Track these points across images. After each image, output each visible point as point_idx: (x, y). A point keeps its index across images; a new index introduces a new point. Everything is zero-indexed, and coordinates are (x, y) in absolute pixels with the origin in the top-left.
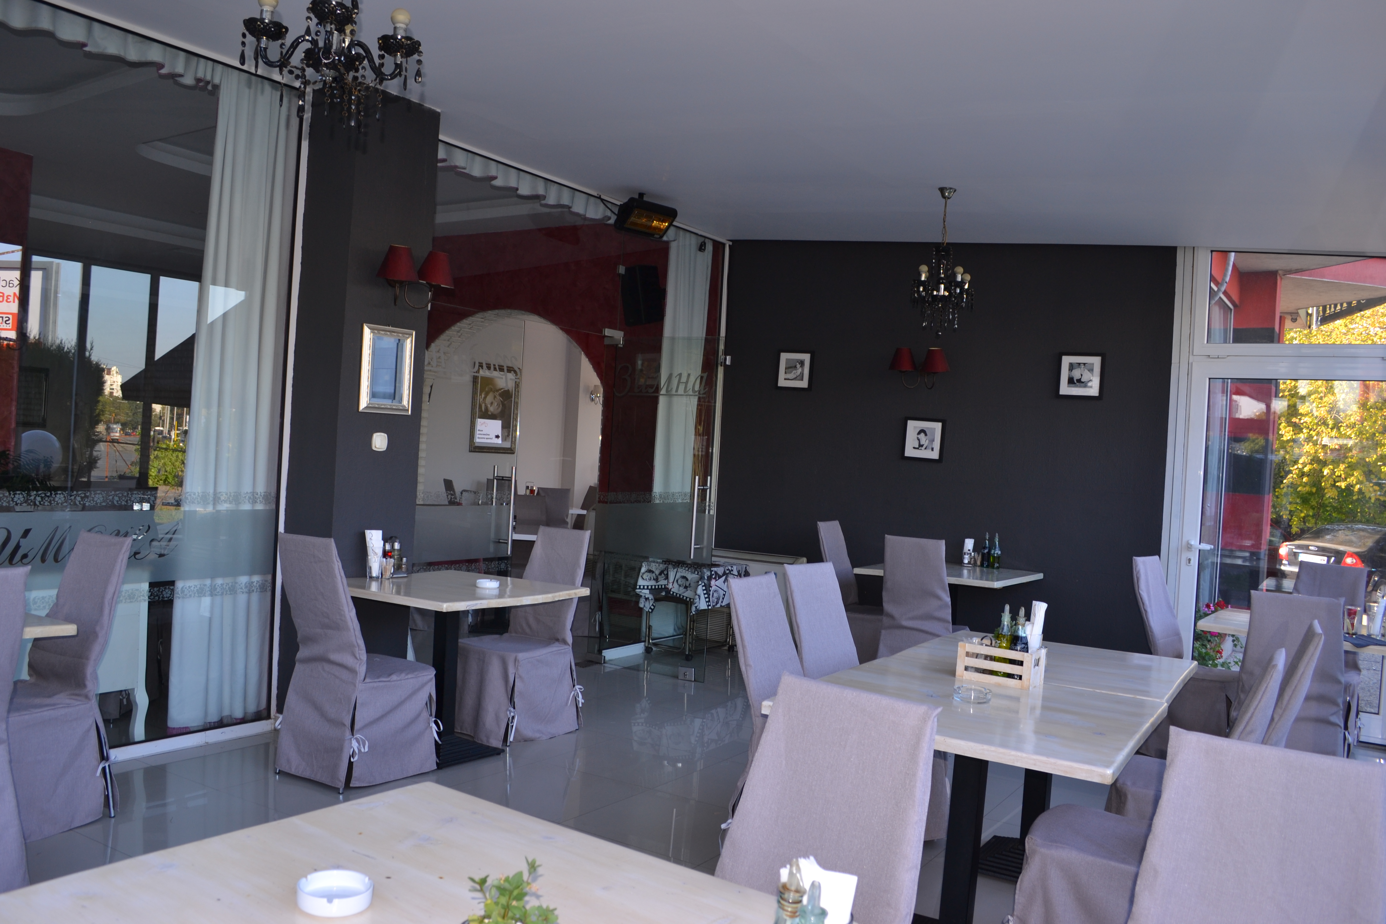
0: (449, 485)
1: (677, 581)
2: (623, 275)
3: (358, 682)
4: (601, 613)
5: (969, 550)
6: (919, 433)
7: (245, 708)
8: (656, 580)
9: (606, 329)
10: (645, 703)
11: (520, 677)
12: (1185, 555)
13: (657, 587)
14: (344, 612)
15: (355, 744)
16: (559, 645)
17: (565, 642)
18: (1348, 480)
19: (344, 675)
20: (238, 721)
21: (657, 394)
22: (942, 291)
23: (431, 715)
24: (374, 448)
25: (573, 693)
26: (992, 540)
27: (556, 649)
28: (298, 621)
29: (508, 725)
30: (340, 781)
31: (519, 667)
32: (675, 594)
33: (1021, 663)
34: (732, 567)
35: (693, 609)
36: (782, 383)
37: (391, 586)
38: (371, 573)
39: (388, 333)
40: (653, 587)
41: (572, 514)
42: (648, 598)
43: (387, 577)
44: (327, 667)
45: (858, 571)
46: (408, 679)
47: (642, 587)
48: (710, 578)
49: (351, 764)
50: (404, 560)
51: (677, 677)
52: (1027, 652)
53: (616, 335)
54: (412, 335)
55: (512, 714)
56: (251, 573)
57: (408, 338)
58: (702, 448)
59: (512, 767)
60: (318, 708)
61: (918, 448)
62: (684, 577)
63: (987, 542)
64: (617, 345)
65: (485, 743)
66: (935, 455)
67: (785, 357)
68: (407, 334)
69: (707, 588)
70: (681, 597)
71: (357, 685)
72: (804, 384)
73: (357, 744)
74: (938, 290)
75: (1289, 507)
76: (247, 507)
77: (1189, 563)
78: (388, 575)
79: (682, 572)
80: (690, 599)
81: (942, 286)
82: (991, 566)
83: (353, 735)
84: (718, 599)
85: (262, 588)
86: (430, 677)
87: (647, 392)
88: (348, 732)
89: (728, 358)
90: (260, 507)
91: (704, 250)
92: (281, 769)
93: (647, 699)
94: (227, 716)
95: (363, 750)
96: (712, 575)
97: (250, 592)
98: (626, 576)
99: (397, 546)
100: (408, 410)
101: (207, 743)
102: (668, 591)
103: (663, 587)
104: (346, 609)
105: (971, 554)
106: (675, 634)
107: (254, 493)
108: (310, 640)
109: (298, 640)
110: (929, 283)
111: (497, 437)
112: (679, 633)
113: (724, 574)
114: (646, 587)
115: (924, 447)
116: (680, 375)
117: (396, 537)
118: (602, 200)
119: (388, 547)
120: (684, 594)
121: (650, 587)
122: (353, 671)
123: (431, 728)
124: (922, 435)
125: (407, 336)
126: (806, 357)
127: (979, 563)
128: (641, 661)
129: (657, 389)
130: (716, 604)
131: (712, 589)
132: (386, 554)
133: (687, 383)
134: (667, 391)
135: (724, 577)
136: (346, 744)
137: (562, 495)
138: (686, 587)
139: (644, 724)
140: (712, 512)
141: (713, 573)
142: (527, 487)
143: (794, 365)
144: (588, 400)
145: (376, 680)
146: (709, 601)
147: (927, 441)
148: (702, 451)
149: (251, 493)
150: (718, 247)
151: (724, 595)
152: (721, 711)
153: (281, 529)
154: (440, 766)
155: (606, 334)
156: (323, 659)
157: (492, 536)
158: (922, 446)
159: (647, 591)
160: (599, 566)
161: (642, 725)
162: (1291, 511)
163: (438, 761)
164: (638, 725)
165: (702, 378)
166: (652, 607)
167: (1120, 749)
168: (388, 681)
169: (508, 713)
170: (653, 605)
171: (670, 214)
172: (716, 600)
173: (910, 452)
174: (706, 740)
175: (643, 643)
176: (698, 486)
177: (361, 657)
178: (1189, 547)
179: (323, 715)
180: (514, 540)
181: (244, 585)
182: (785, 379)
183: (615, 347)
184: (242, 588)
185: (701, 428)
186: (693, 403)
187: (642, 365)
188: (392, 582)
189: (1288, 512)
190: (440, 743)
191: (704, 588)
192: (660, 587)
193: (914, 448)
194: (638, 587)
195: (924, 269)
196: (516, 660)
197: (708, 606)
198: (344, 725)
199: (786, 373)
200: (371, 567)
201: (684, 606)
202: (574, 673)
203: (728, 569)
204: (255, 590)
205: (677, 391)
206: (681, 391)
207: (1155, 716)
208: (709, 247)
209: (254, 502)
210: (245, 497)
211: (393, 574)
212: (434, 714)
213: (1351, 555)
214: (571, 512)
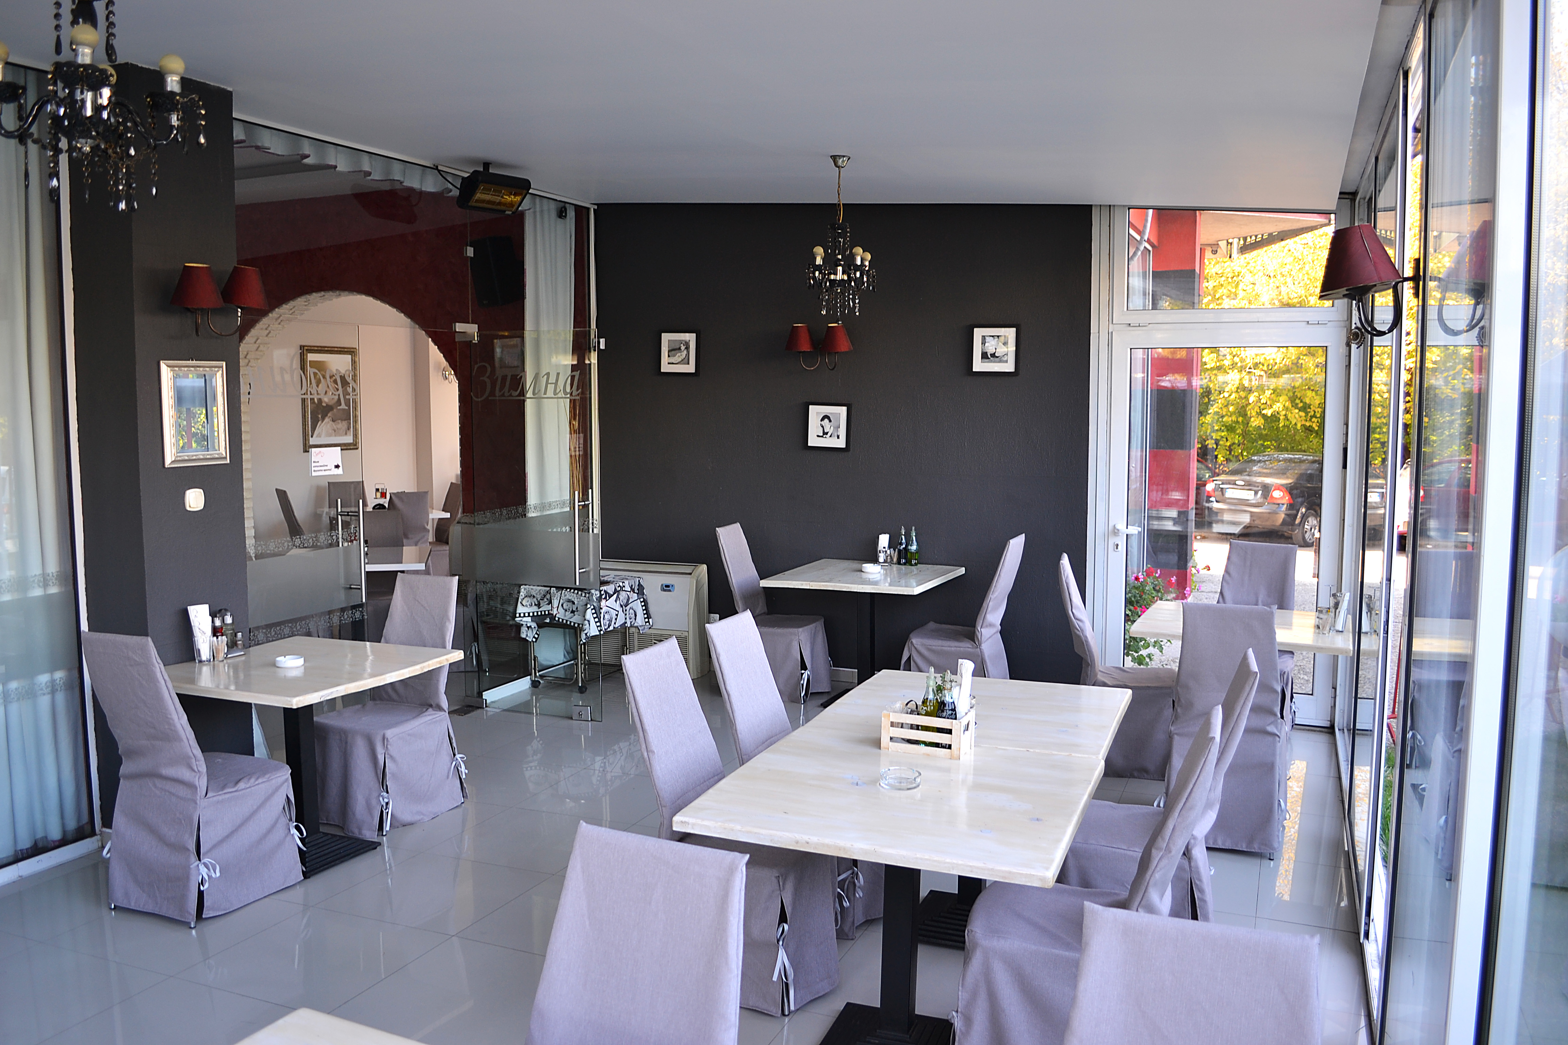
0: (282, 495)
1: (562, 605)
2: (471, 258)
3: (198, 798)
4: (478, 644)
5: (884, 548)
6: (822, 420)
7: (63, 825)
8: (538, 605)
9: (457, 324)
10: (536, 744)
11: (391, 757)
12: (1113, 541)
13: (539, 613)
14: (173, 720)
15: (203, 871)
16: (434, 712)
17: (439, 708)
18: (1274, 406)
19: (182, 791)
20: (57, 844)
21: (522, 398)
22: (840, 275)
23: (291, 820)
24: (188, 509)
25: (454, 763)
26: (908, 536)
27: (430, 717)
28: (117, 732)
29: (382, 812)
30: (190, 914)
31: (389, 746)
32: (561, 620)
33: (949, 732)
34: (623, 582)
35: (583, 636)
36: (665, 368)
37: (226, 668)
38: (200, 656)
39: (192, 369)
40: (535, 614)
41: (433, 519)
42: (530, 626)
43: (221, 659)
44: (159, 783)
45: (765, 583)
46: (258, 784)
47: (522, 615)
48: (600, 599)
49: (201, 894)
50: (240, 634)
51: (572, 718)
52: (956, 719)
53: (468, 329)
54: (222, 367)
55: (386, 800)
56: (52, 670)
57: (218, 371)
58: (579, 448)
59: (391, 858)
60: (153, 831)
61: (822, 437)
62: (569, 601)
63: (903, 537)
64: (471, 341)
65: (357, 834)
66: (841, 443)
67: (666, 338)
68: (215, 367)
69: (597, 611)
70: (568, 623)
71: (198, 802)
72: (691, 368)
73: (206, 870)
74: (836, 274)
75: (1214, 436)
76: (37, 592)
77: (1117, 548)
78: (221, 656)
79: (568, 595)
80: (579, 624)
81: (840, 268)
82: (908, 562)
83: (200, 860)
84: (610, 621)
85: (68, 686)
86: (284, 778)
87: (511, 395)
88: (193, 857)
89: (602, 341)
90: (54, 590)
91: (565, 216)
92: (117, 904)
93: (538, 739)
94: (42, 838)
95: (213, 875)
96: (601, 595)
97: (53, 692)
98: (503, 603)
99: (229, 620)
100: (226, 458)
101: (21, 877)
102: (553, 617)
103: (547, 613)
104: (175, 716)
105: (886, 551)
106: (565, 660)
107: (44, 575)
108: (133, 753)
109: (120, 752)
110: (825, 268)
111: (337, 467)
112: (569, 659)
113: (616, 591)
114: (527, 615)
115: (829, 434)
116: (548, 374)
117: (226, 610)
118: (439, 171)
119: (218, 623)
120: (571, 620)
121: (531, 614)
122: (192, 787)
123: (293, 835)
124: (826, 420)
125: (216, 369)
126: (691, 338)
127: (895, 560)
128: (529, 698)
129: (523, 393)
130: (609, 627)
131: (602, 611)
132: (216, 632)
133: (556, 383)
134: (534, 393)
135: (615, 595)
136: (193, 872)
137: (419, 498)
138: (573, 612)
139: (538, 768)
140: (596, 531)
141: (602, 592)
142: (377, 490)
143: (678, 347)
144: (441, 377)
145: (220, 793)
146: (601, 626)
147: (832, 428)
148: (579, 451)
149: (40, 575)
150: (581, 212)
151: (617, 615)
152: (623, 745)
153: (84, 626)
154: (306, 875)
155: (457, 330)
156: (154, 775)
157: (342, 581)
158: (827, 433)
159: (529, 619)
160: (470, 597)
161: (536, 768)
162: (1216, 440)
163: (304, 869)
164: (531, 769)
165: (573, 377)
166: (536, 636)
167: (1059, 841)
168: (235, 791)
169: (381, 799)
170: (536, 633)
171: (522, 186)
172: (608, 623)
173: (813, 441)
174: (609, 776)
175: (529, 677)
176: (579, 502)
177: (200, 769)
178: (1116, 532)
179: (161, 839)
180: (367, 572)
181: (44, 685)
182: (669, 363)
183: (469, 344)
184: (42, 689)
185: (576, 423)
186: (565, 405)
187: (502, 352)
188: (227, 663)
189: (1213, 441)
190: (305, 849)
191: (594, 611)
192: (543, 613)
193: (818, 436)
194: (518, 615)
195: (819, 251)
196: (384, 738)
197: (600, 631)
198: (188, 850)
199: (669, 356)
200: (199, 650)
201: (572, 631)
202: (454, 741)
203: (619, 586)
204: (59, 689)
205: (545, 393)
206: (550, 393)
207: (1092, 783)
208: (571, 214)
209: (45, 585)
210: (34, 581)
211: (227, 654)
212: (294, 819)
213: (1278, 488)
214: (431, 516)
